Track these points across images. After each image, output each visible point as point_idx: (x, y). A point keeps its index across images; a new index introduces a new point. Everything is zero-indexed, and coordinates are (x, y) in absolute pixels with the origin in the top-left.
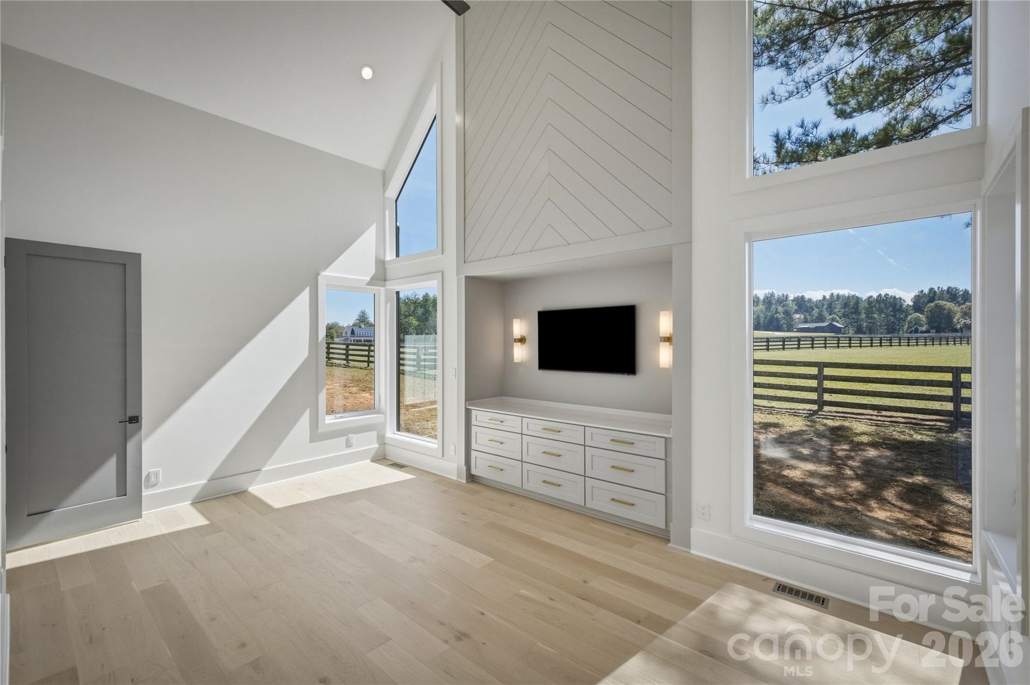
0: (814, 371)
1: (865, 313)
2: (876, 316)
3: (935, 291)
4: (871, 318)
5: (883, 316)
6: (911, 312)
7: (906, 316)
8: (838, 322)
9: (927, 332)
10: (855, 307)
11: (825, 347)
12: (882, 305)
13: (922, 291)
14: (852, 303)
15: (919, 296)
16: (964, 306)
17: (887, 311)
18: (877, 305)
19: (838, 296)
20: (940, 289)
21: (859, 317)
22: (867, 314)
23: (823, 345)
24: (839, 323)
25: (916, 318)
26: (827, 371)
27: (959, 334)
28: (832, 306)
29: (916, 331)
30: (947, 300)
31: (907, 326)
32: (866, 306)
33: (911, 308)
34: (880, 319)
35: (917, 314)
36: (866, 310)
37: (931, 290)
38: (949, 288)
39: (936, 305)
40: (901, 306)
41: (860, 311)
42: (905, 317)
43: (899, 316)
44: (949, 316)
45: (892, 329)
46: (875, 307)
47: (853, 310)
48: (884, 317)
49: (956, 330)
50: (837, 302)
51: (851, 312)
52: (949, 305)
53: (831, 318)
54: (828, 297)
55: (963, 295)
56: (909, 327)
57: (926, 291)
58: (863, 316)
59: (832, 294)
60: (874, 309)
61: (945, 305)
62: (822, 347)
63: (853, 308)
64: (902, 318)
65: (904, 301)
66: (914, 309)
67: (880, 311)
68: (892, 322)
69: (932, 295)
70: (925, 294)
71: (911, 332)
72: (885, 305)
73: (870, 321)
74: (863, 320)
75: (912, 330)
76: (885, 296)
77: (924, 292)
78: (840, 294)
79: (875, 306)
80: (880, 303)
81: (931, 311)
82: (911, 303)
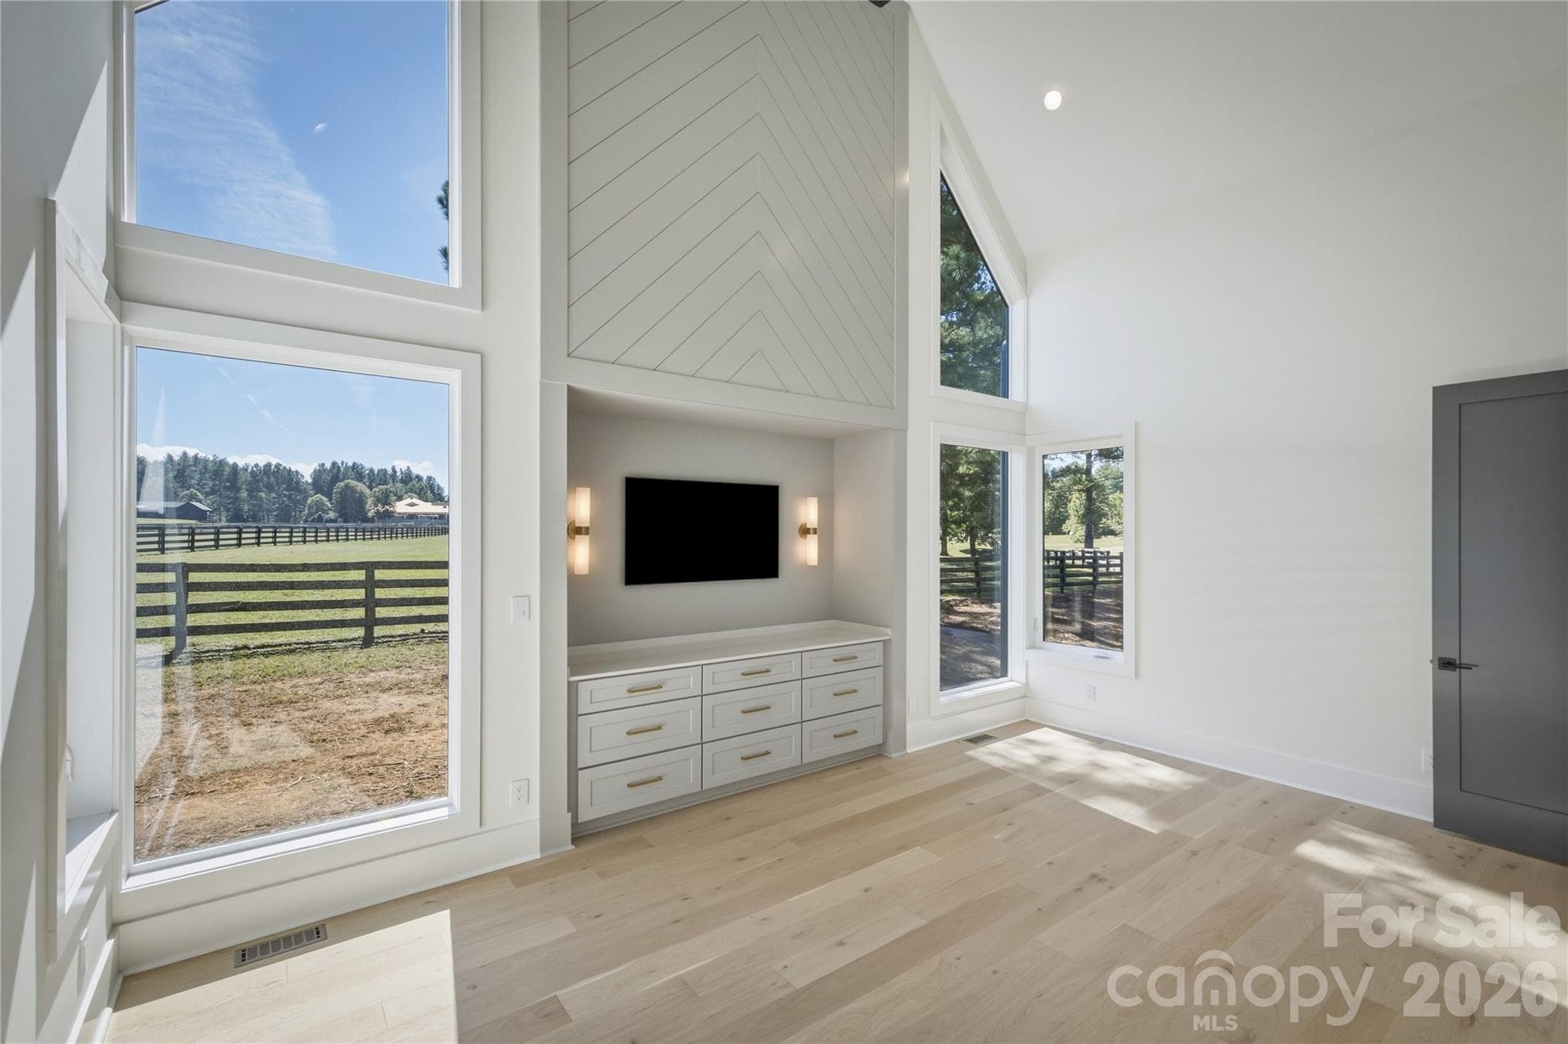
0: (360, 575)
1: (247, 490)
2: (263, 495)
3: (339, 467)
4: (256, 498)
5: (274, 495)
6: (311, 492)
7: (305, 499)
8: (200, 501)
9: (335, 521)
10: (231, 479)
11: (275, 543)
12: (273, 479)
13: (323, 465)
14: (225, 473)
15: (319, 471)
16: (377, 490)
17: (279, 488)
18: (265, 479)
19: (196, 458)
20: (344, 465)
21: (238, 495)
22: (250, 491)
23: (271, 540)
24: (201, 503)
25: (317, 501)
26: (379, 575)
27: (369, 525)
28: (186, 474)
29: (320, 519)
30: (352, 479)
31: (306, 512)
32: (248, 478)
33: (311, 487)
34: (269, 501)
35: (319, 495)
36: (248, 485)
37: (334, 464)
38: (354, 464)
39: (347, 485)
40: (297, 483)
41: (238, 485)
42: (303, 499)
43: (296, 498)
44: (361, 501)
45: (285, 516)
46: (262, 482)
47: (228, 484)
48: (275, 498)
49: (366, 520)
50: (193, 468)
51: (226, 487)
52: (361, 487)
53: (187, 495)
54: (176, 458)
55: (369, 474)
56: (310, 514)
57: (328, 466)
58: (244, 494)
59: (185, 454)
60: (261, 484)
61: (357, 486)
62: (270, 543)
63: (228, 480)
64: (298, 501)
65: (302, 476)
66: (314, 489)
67: (270, 488)
68: (287, 506)
69: (335, 471)
70: (326, 469)
71: (313, 521)
72: (277, 479)
73: (255, 502)
74: (244, 501)
75: (315, 518)
76: (276, 466)
77: (326, 466)
78: (199, 456)
79: (261, 480)
80: (269, 477)
81: (340, 493)
82: (310, 481)
